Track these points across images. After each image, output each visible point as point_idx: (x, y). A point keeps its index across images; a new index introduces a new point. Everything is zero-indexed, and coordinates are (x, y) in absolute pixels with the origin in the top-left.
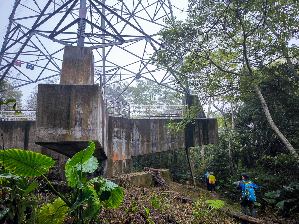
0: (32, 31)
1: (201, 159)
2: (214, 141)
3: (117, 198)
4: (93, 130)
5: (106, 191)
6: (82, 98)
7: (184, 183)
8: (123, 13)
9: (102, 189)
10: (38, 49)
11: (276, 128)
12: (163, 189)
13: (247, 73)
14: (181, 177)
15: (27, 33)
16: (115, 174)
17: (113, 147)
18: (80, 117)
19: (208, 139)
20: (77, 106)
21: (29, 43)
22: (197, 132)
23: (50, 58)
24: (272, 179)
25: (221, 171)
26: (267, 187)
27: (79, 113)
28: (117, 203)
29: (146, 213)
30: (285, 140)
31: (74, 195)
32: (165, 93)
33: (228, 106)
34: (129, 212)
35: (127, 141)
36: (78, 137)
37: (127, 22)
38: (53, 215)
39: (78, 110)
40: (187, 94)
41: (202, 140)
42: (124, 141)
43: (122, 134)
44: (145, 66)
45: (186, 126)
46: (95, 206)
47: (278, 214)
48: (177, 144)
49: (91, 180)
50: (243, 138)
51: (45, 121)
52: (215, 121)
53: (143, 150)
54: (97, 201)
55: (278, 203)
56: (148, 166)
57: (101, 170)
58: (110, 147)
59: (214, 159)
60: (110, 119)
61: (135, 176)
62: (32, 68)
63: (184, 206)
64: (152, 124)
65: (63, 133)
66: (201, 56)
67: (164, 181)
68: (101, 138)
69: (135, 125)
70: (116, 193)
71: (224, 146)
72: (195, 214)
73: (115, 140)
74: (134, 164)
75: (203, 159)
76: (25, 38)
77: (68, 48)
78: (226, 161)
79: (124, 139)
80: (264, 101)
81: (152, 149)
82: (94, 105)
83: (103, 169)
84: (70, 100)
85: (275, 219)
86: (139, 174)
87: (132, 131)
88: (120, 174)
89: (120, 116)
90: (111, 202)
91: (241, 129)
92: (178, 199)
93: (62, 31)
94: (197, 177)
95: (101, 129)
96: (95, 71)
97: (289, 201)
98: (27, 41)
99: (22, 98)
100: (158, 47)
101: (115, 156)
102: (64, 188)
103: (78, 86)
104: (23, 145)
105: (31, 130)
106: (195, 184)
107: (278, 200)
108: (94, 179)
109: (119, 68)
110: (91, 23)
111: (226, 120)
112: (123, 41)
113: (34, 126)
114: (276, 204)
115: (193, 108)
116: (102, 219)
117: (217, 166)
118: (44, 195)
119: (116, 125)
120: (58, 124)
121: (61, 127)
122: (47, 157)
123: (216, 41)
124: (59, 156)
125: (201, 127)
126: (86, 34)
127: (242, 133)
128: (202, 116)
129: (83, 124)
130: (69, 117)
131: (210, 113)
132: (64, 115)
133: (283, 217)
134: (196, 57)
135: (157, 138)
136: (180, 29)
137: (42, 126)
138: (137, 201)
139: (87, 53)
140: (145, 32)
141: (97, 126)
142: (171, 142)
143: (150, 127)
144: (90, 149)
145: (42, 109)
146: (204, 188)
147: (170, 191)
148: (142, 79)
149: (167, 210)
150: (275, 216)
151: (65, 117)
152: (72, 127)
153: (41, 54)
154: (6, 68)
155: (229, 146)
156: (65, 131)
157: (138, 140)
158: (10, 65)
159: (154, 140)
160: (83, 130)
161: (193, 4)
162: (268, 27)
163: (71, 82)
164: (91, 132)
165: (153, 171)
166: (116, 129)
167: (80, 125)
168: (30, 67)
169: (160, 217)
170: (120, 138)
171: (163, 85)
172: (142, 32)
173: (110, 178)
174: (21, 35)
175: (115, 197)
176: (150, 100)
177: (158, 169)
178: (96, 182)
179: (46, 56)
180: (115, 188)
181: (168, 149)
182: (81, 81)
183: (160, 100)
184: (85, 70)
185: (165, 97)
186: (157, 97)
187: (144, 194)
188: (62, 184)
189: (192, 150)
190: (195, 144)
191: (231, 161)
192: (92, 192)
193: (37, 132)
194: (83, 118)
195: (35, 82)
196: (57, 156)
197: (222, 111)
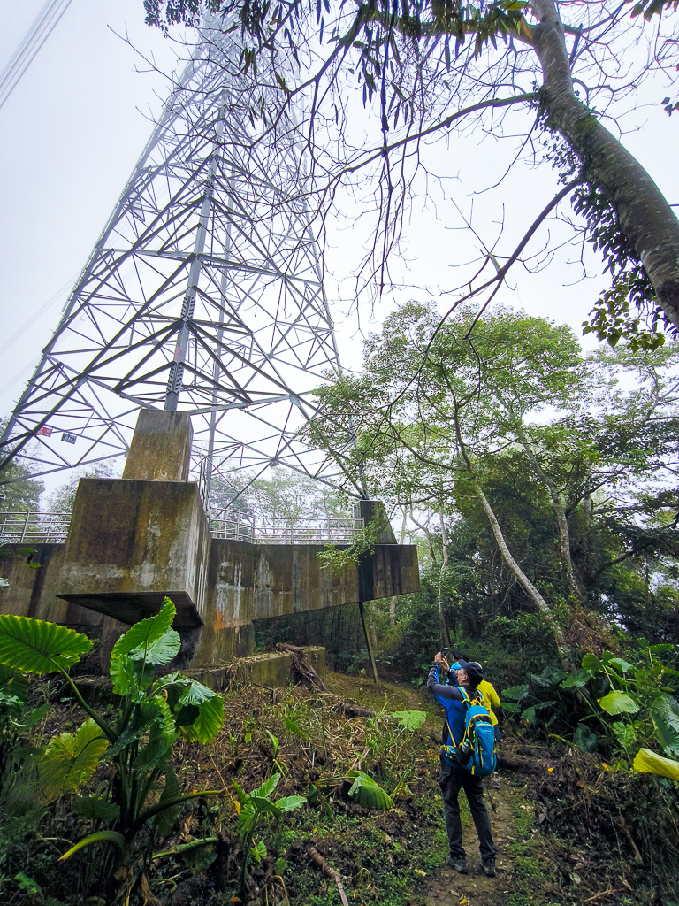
0: (84, 377)
1: (388, 623)
2: (410, 588)
3: (211, 720)
4: (177, 570)
5: (190, 705)
6: (162, 508)
7: (355, 674)
8: (253, 352)
9: (183, 701)
10: (90, 406)
11: (515, 566)
12: (311, 689)
13: (464, 466)
14: (350, 662)
15: (74, 380)
16: (217, 659)
17: (216, 601)
18: (155, 545)
19: (400, 585)
20: (150, 522)
21: (75, 396)
22: (381, 571)
23: (111, 423)
24: (513, 661)
25: (426, 647)
26: (507, 678)
27: (154, 534)
28: (211, 732)
29: (272, 745)
30: (530, 586)
31: (123, 713)
32: (325, 492)
33: (436, 519)
34: (237, 744)
35: (246, 587)
36: (145, 585)
37: (258, 370)
38: (74, 760)
39: (153, 529)
40: (364, 498)
41: (389, 586)
42: (240, 588)
43: (236, 573)
44: (288, 444)
45: (360, 557)
46: (165, 738)
47: (527, 735)
48: (343, 594)
49: (161, 679)
50: (464, 582)
51: (83, 550)
52: (412, 549)
53: (275, 607)
54: (169, 729)
55: (525, 712)
56: (283, 642)
57: (189, 650)
58: (211, 601)
59: (413, 623)
60: (215, 544)
61: (257, 663)
62: (73, 441)
63: (351, 725)
64: (296, 554)
65: (117, 575)
66: (386, 434)
67: (314, 671)
68: (193, 586)
69: (262, 556)
70: (210, 709)
71: (431, 597)
72: (370, 745)
73: (221, 586)
74: (257, 636)
75: (392, 623)
76: (69, 387)
77: (147, 413)
78: (434, 626)
79: (239, 584)
80: (493, 516)
81: (294, 605)
82: (183, 520)
83: (193, 647)
84: (137, 510)
85: (519, 746)
86: (265, 657)
87: (256, 568)
88: (228, 659)
89: (236, 538)
90: (199, 728)
91: (459, 564)
92: (340, 709)
93: (141, 380)
94: (382, 660)
95: (195, 567)
96: (193, 449)
97: (543, 705)
98: (71, 393)
99: (42, 495)
100: (311, 413)
101: (219, 619)
102: (104, 693)
103: (157, 483)
104: (30, 595)
105: (52, 563)
106: (376, 674)
107: (525, 705)
108: (169, 675)
109: (239, 444)
110: (193, 371)
111: (433, 546)
112: (248, 402)
113: (59, 555)
114: (520, 714)
115: (372, 525)
116: (181, 762)
117: (417, 636)
118: (59, 709)
119: (226, 556)
120: (109, 557)
121: (114, 563)
122: (78, 635)
123: (411, 409)
124: (102, 621)
125: (388, 561)
126: (183, 385)
127: (460, 571)
128: (390, 539)
129: (159, 558)
130: (133, 544)
131: (404, 532)
132: (124, 538)
133: (533, 742)
134: (377, 435)
135: (305, 583)
136: (351, 387)
137: (77, 560)
138: (256, 719)
139: (180, 423)
140: (290, 387)
141: (185, 562)
142: (332, 591)
143: (292, 561)
144: (166, 615)
145: (82, 527)
146: (394, 682)
147: (326, 694)
148: (281, 466)
149: (316, 737)
150: (520, 738)
151: (124, 543)
152: (136, 564)
153: (95, 416)
154: (21, 440)
155: (439, 595)
156: (121, 570)
157: (268, 586)
158: (30, 434)
159: (298, 586)
160: (157, 570)
161: (371, 351)
162: (492, 392)
163: (144, 476)
164: (174, 574)
165: (294, 651)
166: (224, 564)
167: (153, 560)
168: (69, 437)
169: (301, 753)
170: (232, 583)
171: (318, 479)
172: (285, 388)
173: (205, 667)
174: (62, 380)
175: (209, 717)
176: (295, 505)
177: (303, 648)
178: (173, 682)
179: (104, 420)
180: (209, 698)
181: (326, 605)
182: (164, 473)
183: (315, 505)
184: (174, 453)
185: (324, 501)
186: (309, 499)
187: (272, 703)
188: (101, 686)
189: (372, 606)
190: (377, 593)
191: (443, 625)
192: (161, 708)
193: (64, 572)
194: (160, 546)
195: (75, 466)
196: (99, 619)
197: (426, 530)
